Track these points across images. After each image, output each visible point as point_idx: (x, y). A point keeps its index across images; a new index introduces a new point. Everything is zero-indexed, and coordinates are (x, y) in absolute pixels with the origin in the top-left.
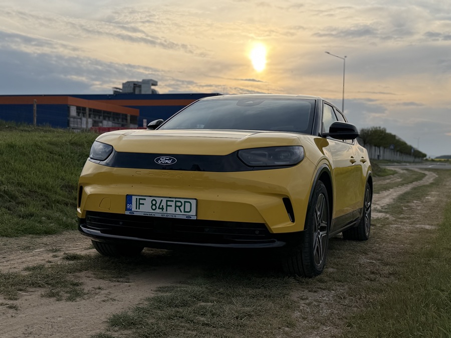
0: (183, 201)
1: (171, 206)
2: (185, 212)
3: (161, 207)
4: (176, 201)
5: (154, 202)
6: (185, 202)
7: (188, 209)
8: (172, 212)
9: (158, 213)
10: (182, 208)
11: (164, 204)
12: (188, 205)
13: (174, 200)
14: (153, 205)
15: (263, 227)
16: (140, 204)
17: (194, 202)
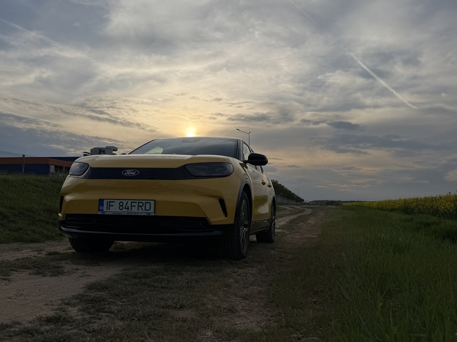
0: (144, 202)
1: (135, 206)
2: (145, 210)
3: (127, 207)
4: (139, 203)
5: (121, 204)
6: (146, 203)
7: (148, 208)
8: (135, 211)
9: (124, 212)
10: (143, 208)
11: (129, 205)
12: (148, 205)
13: (137, 201)
14: (120, 206)
15: (204, 220)
16: (110, 206)
17: (152, 203)
